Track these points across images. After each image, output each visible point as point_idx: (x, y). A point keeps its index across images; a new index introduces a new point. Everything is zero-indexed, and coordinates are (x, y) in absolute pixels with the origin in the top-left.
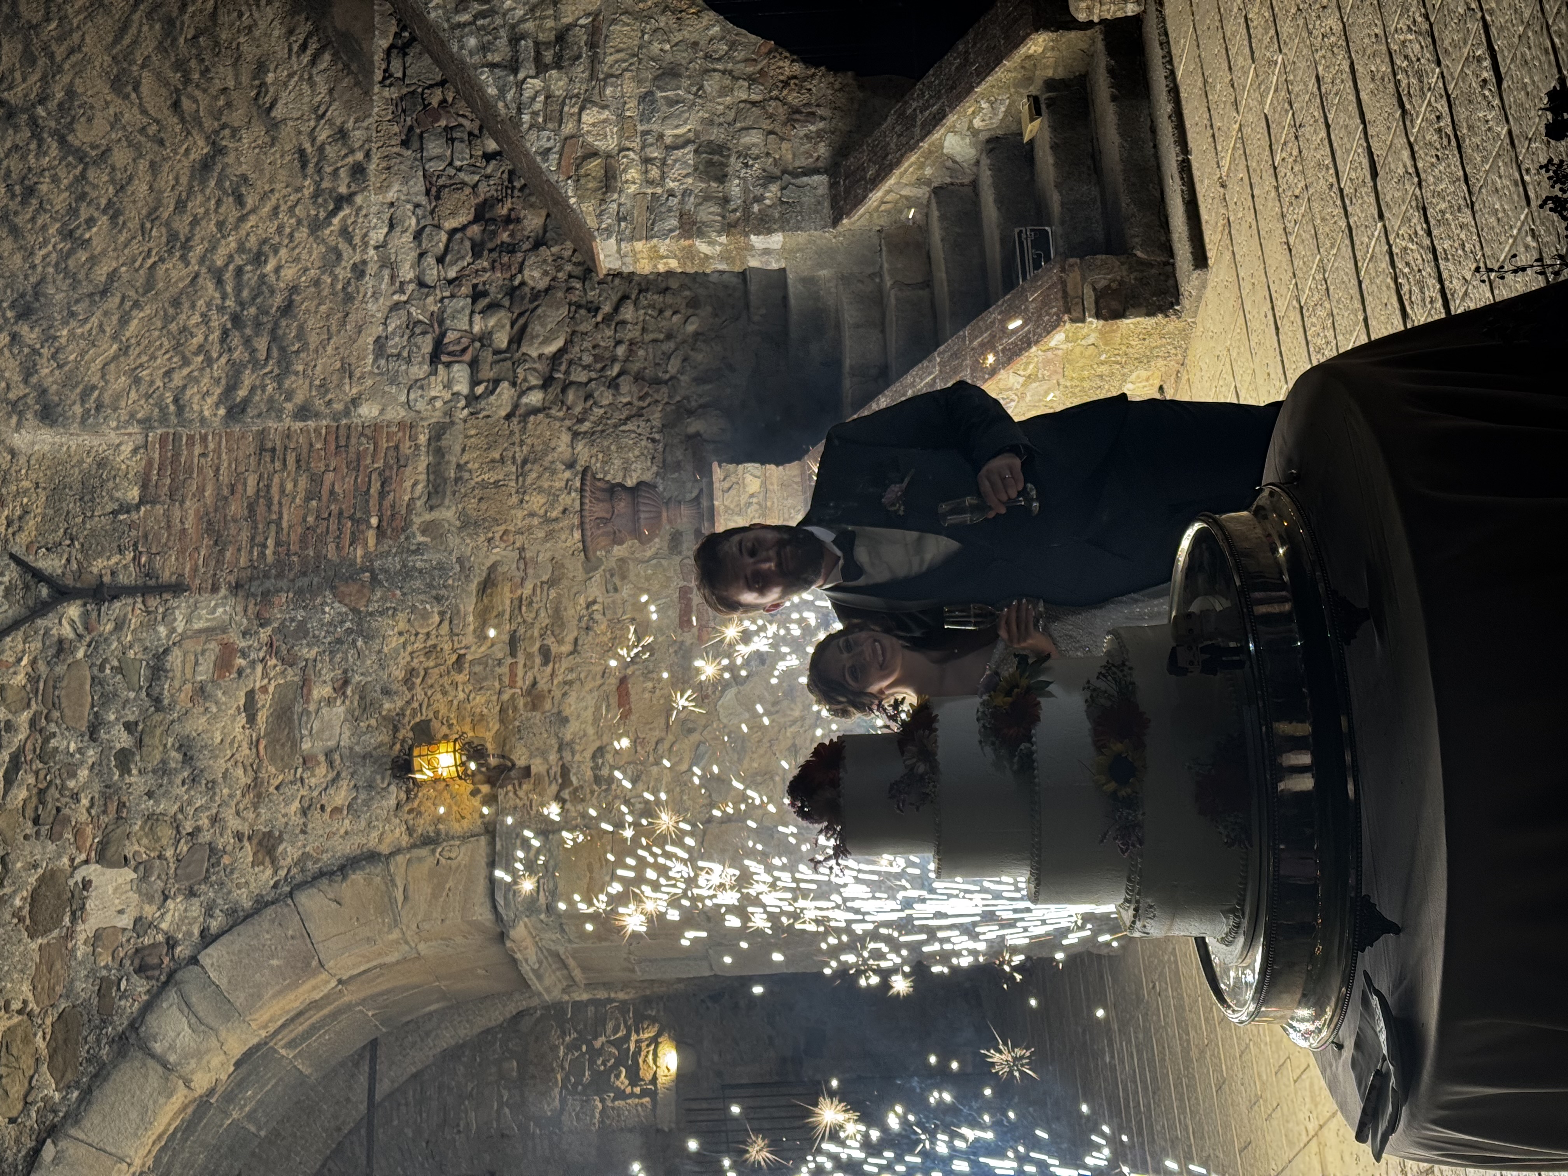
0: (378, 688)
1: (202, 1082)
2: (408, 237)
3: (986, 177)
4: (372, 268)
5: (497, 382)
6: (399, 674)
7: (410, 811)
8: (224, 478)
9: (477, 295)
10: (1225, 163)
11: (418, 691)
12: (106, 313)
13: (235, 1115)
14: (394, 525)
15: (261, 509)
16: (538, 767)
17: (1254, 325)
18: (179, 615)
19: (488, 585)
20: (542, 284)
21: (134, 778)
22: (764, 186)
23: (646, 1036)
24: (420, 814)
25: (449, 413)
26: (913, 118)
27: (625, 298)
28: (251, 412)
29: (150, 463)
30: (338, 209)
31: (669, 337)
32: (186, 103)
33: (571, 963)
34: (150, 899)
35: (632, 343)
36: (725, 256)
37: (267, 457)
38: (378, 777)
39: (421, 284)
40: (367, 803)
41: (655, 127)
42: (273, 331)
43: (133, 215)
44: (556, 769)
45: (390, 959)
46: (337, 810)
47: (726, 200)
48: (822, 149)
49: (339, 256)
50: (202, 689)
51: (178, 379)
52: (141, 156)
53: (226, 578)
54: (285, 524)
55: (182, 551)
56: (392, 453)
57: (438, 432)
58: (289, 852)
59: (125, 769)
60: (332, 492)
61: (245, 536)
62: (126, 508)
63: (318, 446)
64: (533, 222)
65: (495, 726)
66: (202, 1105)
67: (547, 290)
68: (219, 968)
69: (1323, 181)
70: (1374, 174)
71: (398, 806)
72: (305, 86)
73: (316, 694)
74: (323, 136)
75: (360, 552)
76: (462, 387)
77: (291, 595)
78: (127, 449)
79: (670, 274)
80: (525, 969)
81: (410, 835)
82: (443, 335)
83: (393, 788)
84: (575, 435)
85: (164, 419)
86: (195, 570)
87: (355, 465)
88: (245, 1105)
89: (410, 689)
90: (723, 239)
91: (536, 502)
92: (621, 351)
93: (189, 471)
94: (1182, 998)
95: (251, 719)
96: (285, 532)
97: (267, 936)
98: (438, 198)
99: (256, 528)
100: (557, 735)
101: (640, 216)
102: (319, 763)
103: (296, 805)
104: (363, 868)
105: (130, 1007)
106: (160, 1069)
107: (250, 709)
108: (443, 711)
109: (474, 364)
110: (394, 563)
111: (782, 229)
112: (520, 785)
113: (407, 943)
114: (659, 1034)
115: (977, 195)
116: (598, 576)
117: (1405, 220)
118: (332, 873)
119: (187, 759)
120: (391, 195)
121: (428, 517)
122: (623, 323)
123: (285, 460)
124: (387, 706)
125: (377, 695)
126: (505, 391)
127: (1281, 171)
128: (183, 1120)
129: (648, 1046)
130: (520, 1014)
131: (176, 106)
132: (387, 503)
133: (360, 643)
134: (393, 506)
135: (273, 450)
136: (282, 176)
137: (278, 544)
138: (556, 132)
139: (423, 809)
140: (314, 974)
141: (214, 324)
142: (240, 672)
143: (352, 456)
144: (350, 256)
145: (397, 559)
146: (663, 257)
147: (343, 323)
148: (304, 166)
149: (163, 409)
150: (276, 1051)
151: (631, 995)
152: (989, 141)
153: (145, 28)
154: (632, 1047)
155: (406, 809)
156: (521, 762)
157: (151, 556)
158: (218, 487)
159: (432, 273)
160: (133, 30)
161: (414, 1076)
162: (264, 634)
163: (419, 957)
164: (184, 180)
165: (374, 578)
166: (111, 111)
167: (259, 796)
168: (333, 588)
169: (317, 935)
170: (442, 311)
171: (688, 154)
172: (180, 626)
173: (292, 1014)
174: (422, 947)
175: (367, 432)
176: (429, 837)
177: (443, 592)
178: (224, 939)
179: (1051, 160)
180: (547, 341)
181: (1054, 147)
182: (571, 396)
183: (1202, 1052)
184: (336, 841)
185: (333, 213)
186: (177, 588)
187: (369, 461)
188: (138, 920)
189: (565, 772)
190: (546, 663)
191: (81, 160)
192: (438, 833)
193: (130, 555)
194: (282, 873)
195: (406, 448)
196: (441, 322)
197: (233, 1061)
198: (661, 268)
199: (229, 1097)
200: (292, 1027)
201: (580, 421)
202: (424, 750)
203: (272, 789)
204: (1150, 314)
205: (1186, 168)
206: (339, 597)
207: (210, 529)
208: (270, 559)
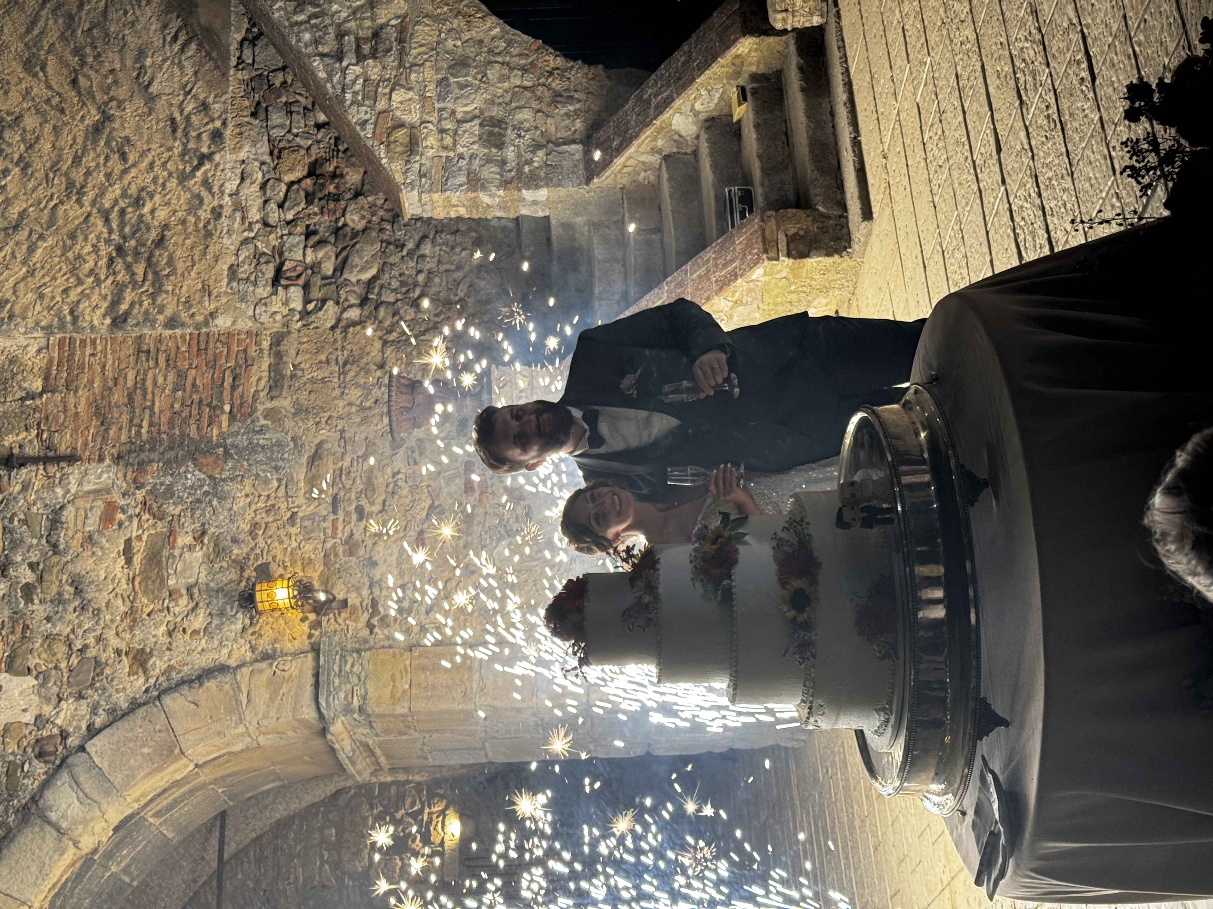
0: (229, 538)
1: (87, 843)
2: (255, 187)
3: (704, 148)
4: (227, 211)
5: (324, 301)
6: (246, 527)
7: (253, 634)
8: (109, 374)
9: (309, 234)
10: (887, 140)
11: (260, 539)
12: (17, 243)
13: (114, 869)
14: (243, 411)
15: (138, 398)
16: (353, 599)
17: (908, 264)
18: (73, 480)
19: (315, 458)
20: (360, 226)
21: (36, 606)
22: (533, 152)
23: (436, 809)
24: (260, 635)
25: (286, 325)
26: (649, 101)
27: (424, 237)
28: (131, 321)
29: (51, 361)
30: (200, 164)
31: (459, 268)
32: (82, 81)
33: (378, 751)
34: (48, 700)
35: (430, 272)
36: (503, 206)
37: (143, 357)
38: (228, 607)
39: (266, 224)
40: (219, 627)
41: (450, 105)
42: (149, 260)
43: (39, 166)
44: (367, 602)
45: (237, 748)
46: (195, 632)
47: (504, 162)
48: (578, 124)
49: (201, 201)
50: (90, 537)
51: (73, 296)
52: (46, 121)
53: (110, 451)
54: (157, 410)
55: (75, 430)
56: (242, 355)
57: (278, 340)
58: (157, 665)
59: (29, 599)
60: (194, 385)
61: (125, 418)
62: (31, 396)
63: (183, 349)
64: (353, 177)
65: (320, 568)
66: (88, 861)
67: (364, 231)
68: (101, 755)
69: (960, 155)
70: (999, 150)
71: (244, 629)
72: (176, 69)
73: (180, 542)
74: (189, 107)
75: (215, 432)
76: (297, 304)
77: (161, 465)
78: (32, 349)
79: (459, 219)
80: (342, 756)
81: (253, 652)
82: (282, 264)
83: (240, 615)
84: (385, 343)
85: (62, 326)
86: (86, 444)
87: (213, 364)
88: (121, 861)
89: (253, 539)
90: (501, 193)
91: (354, 394)
92: (421, 278)
93: (81, 367)
94: (847, 780)
95: (129, 561)
96: (157, 415)
97: (140, 730)
98: (279, 157)
99: (134, 412)
100: (368, 575)
101: (437, 174)
102: (181, 596)
103: (163, 628)
104: (215, 678)
105: (31, 785)
106: (55, 833)
107: (128, 552)
108: (280, 556)
109: (306, 287)
110: (242, 441)
111: (547, 185)
112: (339, 614)
113: (249, 736)
114: (446, 808)
115: (697, 161)
116: (402, 452)
117: (1022, 185)
118: (192, 681)
119: (78, 591)
120: (242, 155)
121: (269, 405)
122: (423, 256)
123: (157, 360)
124: (236, 551)
125: (228, 543)
126: (331, 309)
127: (929, 146)
128: (72, 873)
129: (438, 817)
130: (338, 793)
131: (74, 82)
132: (237, 394)
133: (215, 503)
134: (242, 397)
135: (148, 352)
136: (157, 137)
137: (151, 425)
138: (372, 107)
139: (263, 632)
140: (176, 759)
141: (103, 253)
142: (120, 525)
143: (210, 357)
144: (210, 202)
145: (245, 437)
146: (454, 206)
147: (204, 254)
148: (174, 131)
149: (62, 319)
150: (146, 820)
151: (425, 778)
152: (706, 121)
153: (51, 22)
154: (425, 818)
155: (250, 631)
156: (340, 596)
157: (51, 433)
158: (105, 380)
159: (274, 216)
160: (41, 23)
161: (255, 840)
162: (140, 494)
163: (259, 747)
164: (80, 140)
165: (226, 452)
166: (23, 86)
167: (134, 621)
168: (194, 460)
169: (179, 730)
170: (282, 245)
171: (474, 127)
172: (73, 488)
173: (158, 791)
174: (261, 739)
175: (222, 338)
176: (267, 654)
177: (281, 463)
178: (106, 732)
179: (754, 136)
180: (363, 270)
181: (757, 126)
182: (382, 312)
183: (863, 821)
184: (195, 656)
185: (197, 168)
186: (72, 459)
187: (223, 361)
188: (38, 717)
189: (374, 604)
190: (360, 519)
192: (274, 650)
193: (34, 432)
194: (152, 681)
195: (253, 351)
196: (281, 254)
197: (112, 827)
198: (453, 215)
199: (109, 855)
200: (159, 800)
201: (389, 332)
202: (265, 586)
203: (144, 616)
204: (829, 254)
205: (857, 144)
206: (199, 467)
207: (98, 413)
208: (145, 436)
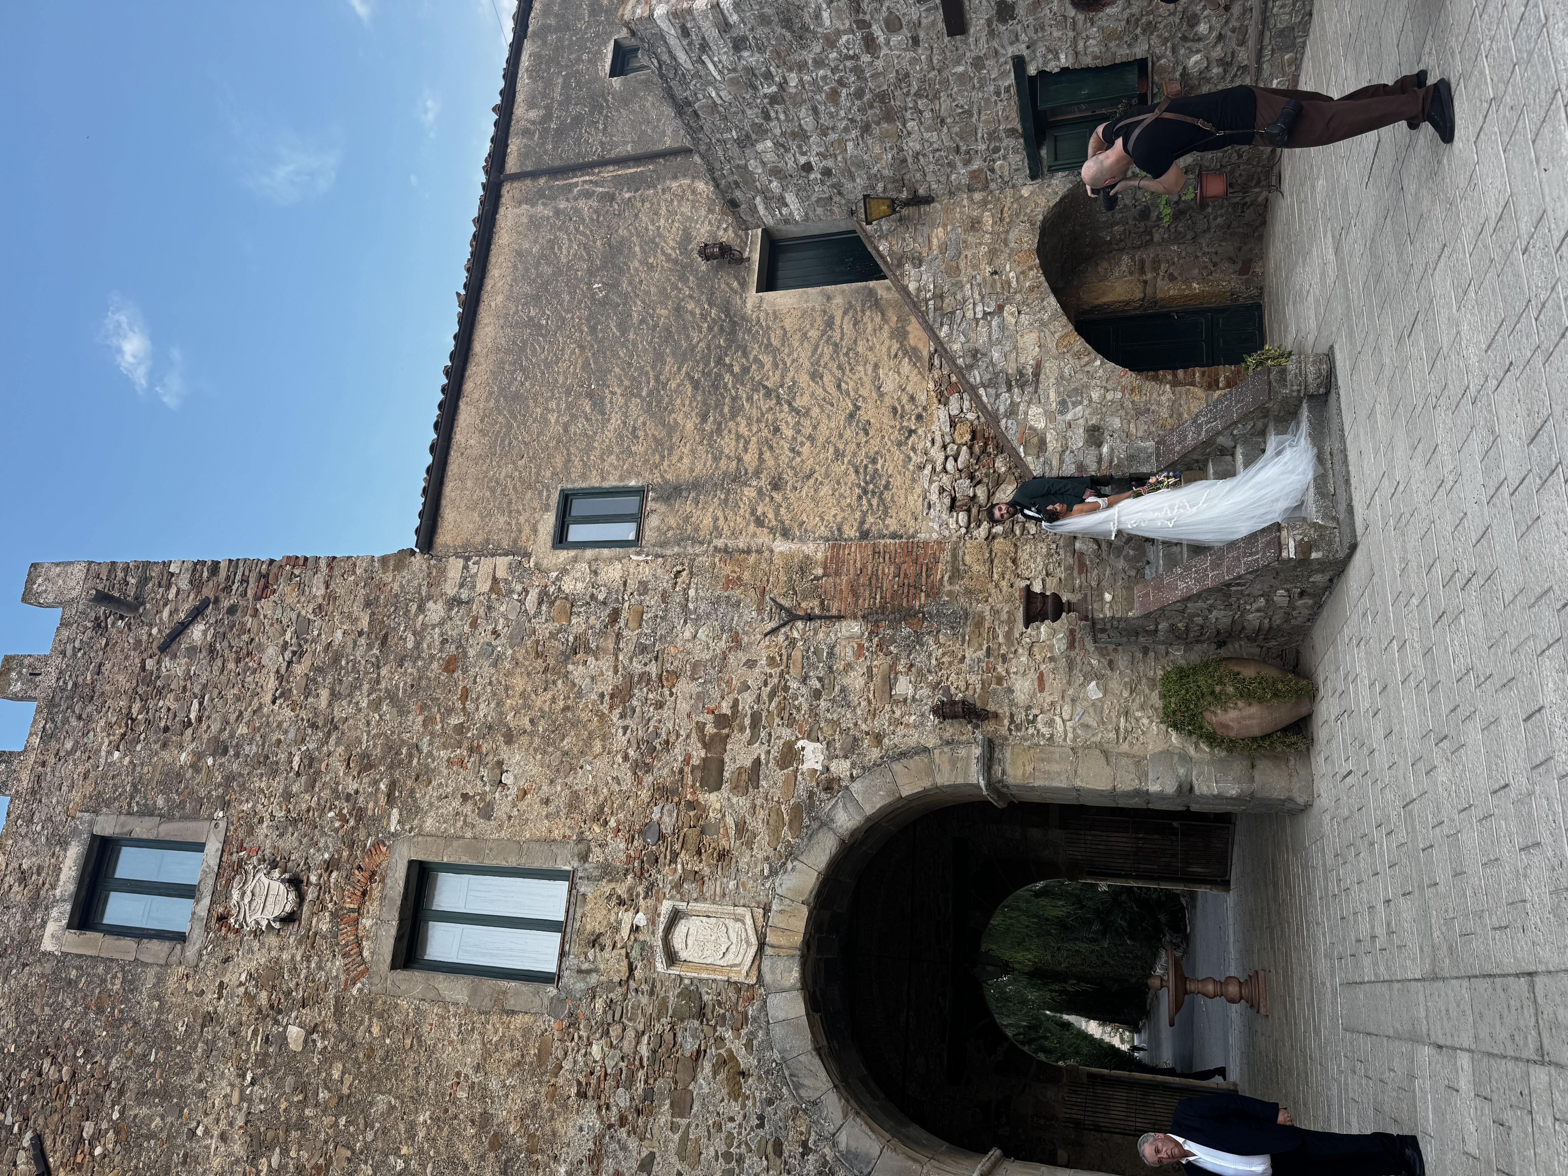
2: (941, 449)
6: (936, 663)
7: (940, 729)
8: (858, 565)
9: (973, 478)
11: (944, 671)
12: (809, 488)
14: (933, 591)
15: (874, 582)
16: (1000, 712)
18: (840, 630)
20: (1004, 471)
21: (822, 702)
28: (870, 535)
29: (827, 557)
30: (910, 436)
34: (829, 758)
37: (877, 556)
38: (927, 711)
39: (948, 473)
40: (921, 723)
42: (880, 496)
43: (820, 440)
44: (1008, 714)
46: (907, 725)
50: (849, 664)
51: (839, 519)
52: (823, 411)
53: (859, 612)
54: (884, 588)
55: (841, 600)
56: (932, 555)
58: (887, 743)
59: (818, 698)
60: (906, 575)
61: (867, 593)
62: (817, 578)
63: (900, 552)
65: (979, 690)
67: (1006, 474)
68: (858, 792)
72: (896, 376)
73: (898, 670)
74: (904, 400)
75: (918, 603)
76: (964, 523)
77: (887, 622)
81: (940, 740)
82: (955, 497)
83: (932, 717)
85: (833, 537)
86: (846, 609)
87: (916, 562)
89: (940, 671)
93: (843, 562)
95: (871, 680)
96: (884, 592)
97: (879, 781)
98: (955, 429)
99: (872, 590)
100: (1009, 698)
102: (900, 702)
103: (890, 721)
104: (919, 753)
105: (821, 805)
106: (834, 835)
107: (869, 674)
108: (955, 682)
109: (969, 512)
110: (933, 610)
118: (906, 755)
119: (844, 696)
121: (949, 588)
123: (884, 558)
124: (930, 678)
125: (926, 672)
126: (986, 528)
131: (839, 387)
132: (929, 581)
133: (918, 647)
134: (933, 582)
135: (880, 553)
136: (886, 420)
137: (881, 598)
138: (1016, 420)
139: (946, 728)
141: (855, 493)
142: (866, 657)
143: (914, 556)
144: (915, 459)
145: (934, 607)
147: (912, 492)
148: (895, 415)
149: (832, 533)
153: (825, 348)
155: (939, 727)
156: (991, 710)
157: (828, 602)
158: (856, 570)
159: (953, 467)
160: (820, 350)
162: (876, 640)
164: (842, 423)
165: (924, 616)
166: (811, 390)
167: (874, 715)
168: (906, 620)
169: (899, 782)
170: (956, 486)
172: (840, 634)
175: (922, 545)
176: (949, 742)
177: (956, 624)
178: (859, 780)
184: (908, 740)
185: (907, 438)
186: (840, 618)
187: (922, 559)
188: (824, 767)
189: (1011, 714)
190: (1003, 662)
191: (798, 413)
192: (953, 740)
193: (819, 601)
194: (884, 752)
195: (939, 553)
196: (955, 491)
203: (879, 713)
206: (909, 625)
207: (852, 590)
208: (878, 605)
